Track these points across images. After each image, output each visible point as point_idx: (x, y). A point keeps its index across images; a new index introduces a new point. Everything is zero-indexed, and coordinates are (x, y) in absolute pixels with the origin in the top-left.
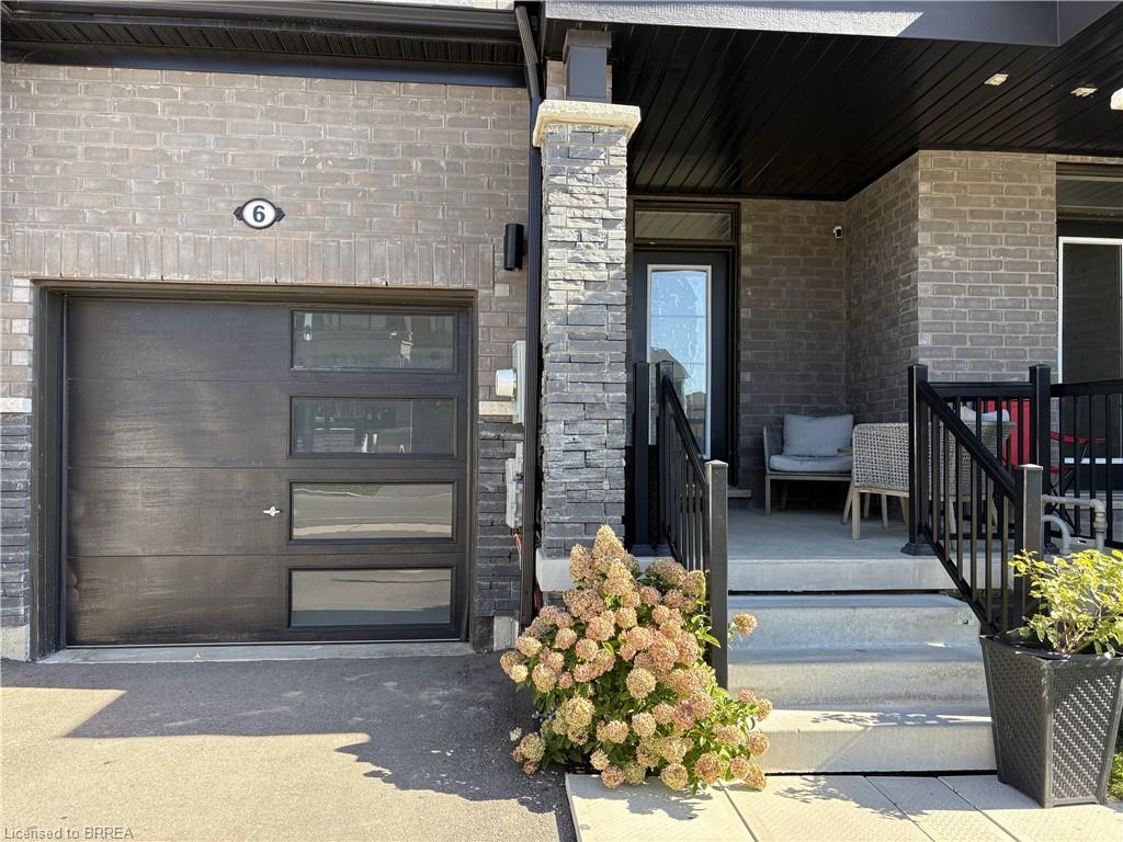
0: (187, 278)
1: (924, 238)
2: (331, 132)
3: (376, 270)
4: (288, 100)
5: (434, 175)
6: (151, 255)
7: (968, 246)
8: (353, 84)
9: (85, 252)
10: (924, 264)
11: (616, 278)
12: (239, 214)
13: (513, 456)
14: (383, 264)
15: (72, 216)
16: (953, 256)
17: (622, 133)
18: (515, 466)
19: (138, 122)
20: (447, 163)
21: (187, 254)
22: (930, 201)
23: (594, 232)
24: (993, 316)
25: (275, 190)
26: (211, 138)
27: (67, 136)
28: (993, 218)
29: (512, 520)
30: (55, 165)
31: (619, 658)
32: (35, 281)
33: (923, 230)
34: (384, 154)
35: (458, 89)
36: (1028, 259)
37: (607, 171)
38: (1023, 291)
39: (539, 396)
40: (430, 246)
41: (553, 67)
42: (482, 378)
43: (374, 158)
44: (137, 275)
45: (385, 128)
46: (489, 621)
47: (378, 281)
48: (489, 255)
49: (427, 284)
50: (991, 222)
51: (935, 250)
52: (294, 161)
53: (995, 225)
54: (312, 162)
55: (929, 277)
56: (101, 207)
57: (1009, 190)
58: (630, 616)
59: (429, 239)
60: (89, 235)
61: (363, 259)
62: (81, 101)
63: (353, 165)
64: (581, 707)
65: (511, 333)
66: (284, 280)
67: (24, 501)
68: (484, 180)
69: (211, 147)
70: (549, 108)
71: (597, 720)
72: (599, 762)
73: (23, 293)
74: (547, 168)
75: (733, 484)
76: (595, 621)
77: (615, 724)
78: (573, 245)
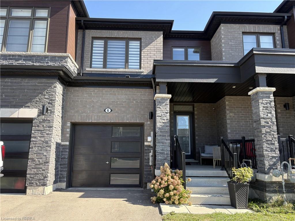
0: (96, 121)
1: (227, 112)
2: (120, 97)
3: (127, 119)
4: (113, 92)
5: (137, 104)
6: (90, 117)
7: (236, 113)
8: (124, 89)
9: (79, 117)
10: (228, 117)
11: (168, 122)
12: (105, 111)
13: (151, 152)
14: (129, 119)
15: (77, 112)
16: (233, 115)
17: (168, 99)
18: (151, 154)
19: (89, 96)
20: (140, 102)
21: (96, 117)
22: (228, 105)
23: (164, 114)
24: (242, 126)
25: (111, 106)
26: (101, 98)
27: (78, 99)
28: (241, 108)
29: (150, 164)
30: (75, 103)
31: (168, 184)
32: (71, 122)
33: (227, 110)
34: (129, 100)
35: (141, 89)
36: (248, 116)
37: (166, 105)
38: (247, 122)
39: (155, 141)
40: (136, 115)
41: (157, 87)
42: (145, 138)
43: (128, 101)
44: (88, 121)
45: (129, 96)
46: (146, 183)
47: (128, 121)
48: (146, 117)
49: (136, 122)
50: (240, 109)
51: (230, 114)
52: (114, 102)
53: (241, 110)
54: (117, 102)
55: (229, 119)
56: (82, 110)
57: (243, 103)
58: (170, 177)
59: (136, 114)
60: (80, 115)
61: (125, 118)
62: (80, 93)
63: (124, 102)
64: (162, 191)
65: (150, 130)
66: (112, 122)
67: (67, 160)
68: (146, 104)
69: (101, 100)
70: (157, 95)
71: (165, 193)
72: (165, 200)
73: (69, 124)
74: (156, 104)
75: (195, 159)
76: (164, 178)
77: (167, 194)
78: (161, 116)
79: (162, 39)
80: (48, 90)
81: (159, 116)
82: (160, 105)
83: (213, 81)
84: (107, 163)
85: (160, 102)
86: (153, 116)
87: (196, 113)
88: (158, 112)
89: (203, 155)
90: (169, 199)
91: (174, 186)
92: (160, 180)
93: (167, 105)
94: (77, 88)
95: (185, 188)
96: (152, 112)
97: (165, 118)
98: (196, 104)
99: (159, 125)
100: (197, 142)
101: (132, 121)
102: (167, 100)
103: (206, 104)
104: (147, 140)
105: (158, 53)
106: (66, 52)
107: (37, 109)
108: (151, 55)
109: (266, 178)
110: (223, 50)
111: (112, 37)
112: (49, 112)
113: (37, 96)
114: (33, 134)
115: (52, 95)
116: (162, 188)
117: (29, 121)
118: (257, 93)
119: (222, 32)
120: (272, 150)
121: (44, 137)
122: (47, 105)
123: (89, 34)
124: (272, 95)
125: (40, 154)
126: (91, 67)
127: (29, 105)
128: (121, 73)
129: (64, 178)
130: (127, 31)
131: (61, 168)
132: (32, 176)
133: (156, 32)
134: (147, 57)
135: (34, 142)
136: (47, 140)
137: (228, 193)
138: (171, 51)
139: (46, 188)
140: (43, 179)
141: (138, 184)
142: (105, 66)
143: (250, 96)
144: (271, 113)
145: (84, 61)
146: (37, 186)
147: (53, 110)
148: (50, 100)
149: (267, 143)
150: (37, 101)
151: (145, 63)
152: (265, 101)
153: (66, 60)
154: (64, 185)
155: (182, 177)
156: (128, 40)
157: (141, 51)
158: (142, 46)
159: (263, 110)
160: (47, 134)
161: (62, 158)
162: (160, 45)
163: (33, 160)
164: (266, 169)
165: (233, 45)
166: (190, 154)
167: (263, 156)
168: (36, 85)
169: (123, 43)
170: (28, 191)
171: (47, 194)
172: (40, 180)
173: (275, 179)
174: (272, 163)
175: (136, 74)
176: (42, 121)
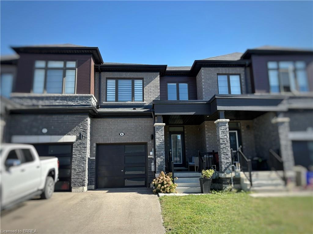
0: (113, 142)
2: (130, 124)
4: (125, 121)
5: (142, 129)
6: (109, 140)
7: (213, 133)
8: (133, 119)
9: (102, 140)
10: (207, 136)
11: (163, 142)
12: (120, 134)
13: (152, 162)
14: (136, 140)
15: (101, 136)
16: (211, 135)
18: (153, 164)
19: (108, 124)
20: (144, 127)
21: (113, 139)
22: (206, 127)
23: (161, 137)
25: (124, 131)
26: (116, 126)
27: (100, 126)
29: (152, 170)
30: (99, 130)
31: (163, 181)
32: (96, 143)
33: (206, 131)
35: (145, 119)
39: (155, 155)
40: (142, 137)
41: (156, 117)
42: (148, 153)
43: (135, 127)
44: (108, 142)
45: (136, 123)
46: (150, 184)
47: (136, 142)
48: (149, 138)
49: (142, 142)
50: (215, 130)
51: (208, 134)
52: (126, 128)
54: (128, 128)
55: (207, 137)
56: (104, 134)
58: (164, 177)
60: (103, 138)
61: (134, 139)
62: (102, 122)
63: (132, 128)
64: (160, 185)
65: (152, 147)
66: (125, 142)
67: (94, 170)
68: (148, 129)
69: (116, 127)
70: (156, 124)
71: (161, 187)
72: (161, 190)
73: (95, 145)
74: (156, 130)
75: (186, 167)
76: (161, 177)
77: (163, 187)
78: (158, 138)
79: (159, 78)
80: (82, 122)
81: (157, 138)
82: (158, 131)
83: (192, 113)
84: (122, 171)
85: (157, 129)
86: (153, 137)
87: (185, 132)
88: (157, 135)
89: (190, 163)
90: (164, 190)
91: (167, 182)
92: (158, 179)
93: (163, 130)
94: (99, 119)
95: (174, 183)
96: (152, 135)
97: (161, 139)
98: (185, 126)
99: (157, 144)
100: (186, 154)
101: (139, 141)
102: (162, 127)
103: (193, 126)
104: (150, 154)
105: (156, 89)
106: (90, 93)
107: (76, 136)
108: (151, 90)
109: (222, 175)
110: (203, 87)
111: (122, 77)
112: (83, 137)
113: (75, 126)
114: (74, 153)
115: (85, 126)
116: (159, 184)
117: (71, 144)
118: (218, 123)
119: (203, 74)
120: (227, 159)
121: (81, 154)
122: (82, 133)
123: (104, 75)
124: (227, 124)
125: (80, 165)
126: (106, 101)
127: (70, 133)
128: (129, 105)
129: (93, 182)
130: (133, 73)
131: (91, 175)
132: (75, 180)
133: (155, 73)
134: (148, 92)
135: (75, 158)
136: (83, 156)
137: (200, 186)
138: (166, 86)
139: (84, 187)
140: (82, 182)
141: (144, 185)
142: (117, 100)
143: (215, 124)
144: (226, 135)
145: (101, 97)
146: (79, 186)
147: (86, 136)
148: (84, 130)
149: (224, 154)
150: (75, 130)
151: (146, 97)
152: (223, 128)
153: (91, 99)
154: (93, 187)
155: (172, 177)
156: (133, 79)
157: (143, 88)
158: (144, 84)
159: (221, 133)
160: (83, 152)
161: (91, 169)
162: (158, 83)
163: (75, 170)
164: (223, 170)
165: (210, 84)
166: (182, 163)
167: (221, 162)
168: (74, 120)
169: (130, 82)
170: (73, 190)
171: (85, 191)
172: (80, 182)
173: (228, 176)
174: (226, 166)
175: (140, 105)
176: (79, 143)
